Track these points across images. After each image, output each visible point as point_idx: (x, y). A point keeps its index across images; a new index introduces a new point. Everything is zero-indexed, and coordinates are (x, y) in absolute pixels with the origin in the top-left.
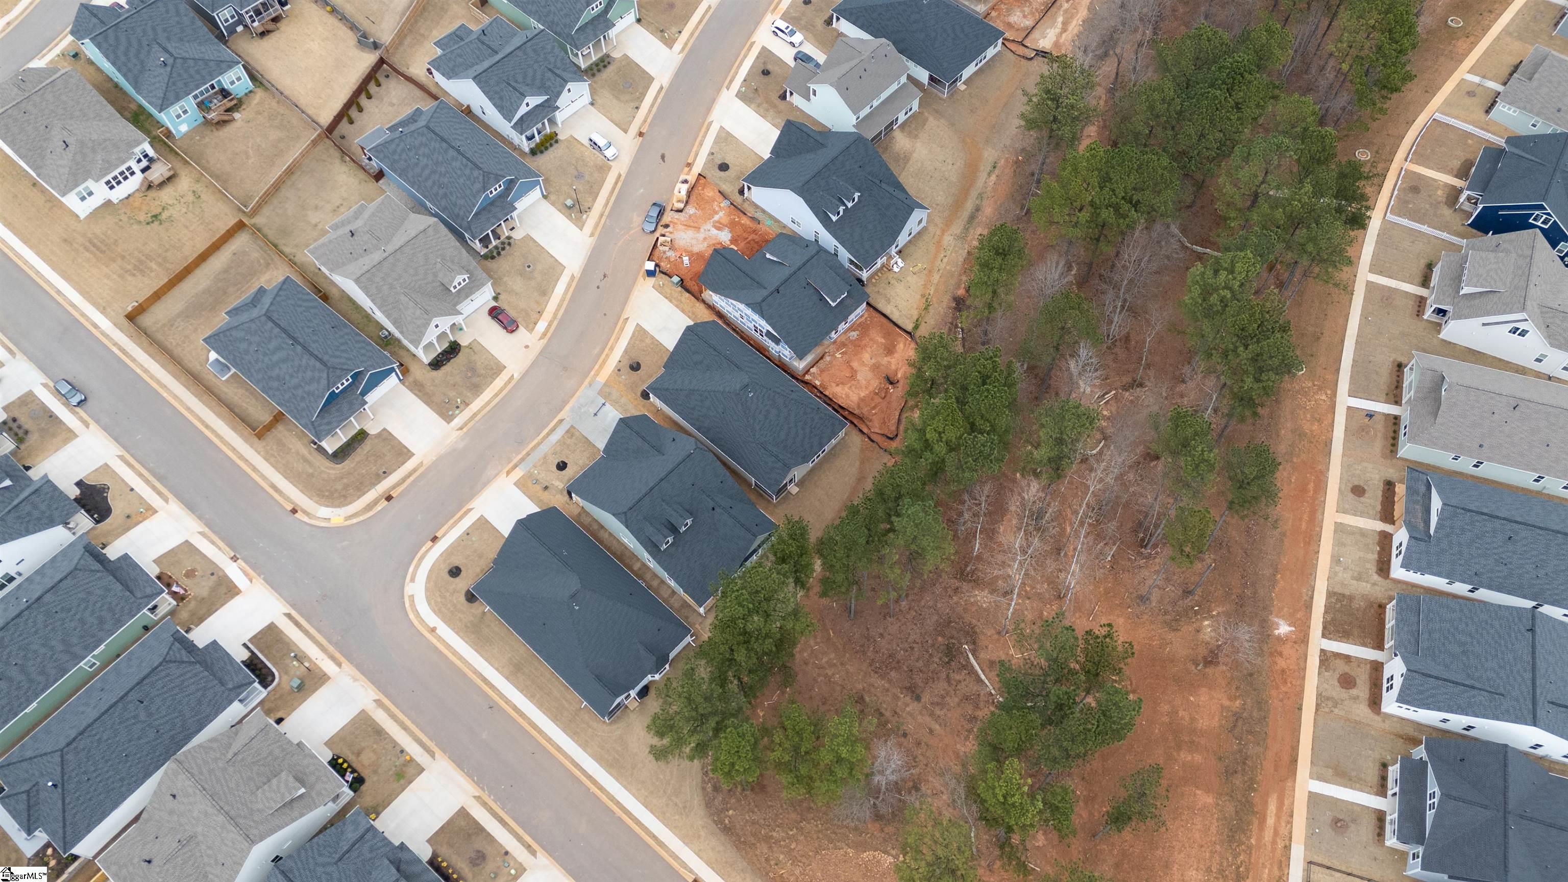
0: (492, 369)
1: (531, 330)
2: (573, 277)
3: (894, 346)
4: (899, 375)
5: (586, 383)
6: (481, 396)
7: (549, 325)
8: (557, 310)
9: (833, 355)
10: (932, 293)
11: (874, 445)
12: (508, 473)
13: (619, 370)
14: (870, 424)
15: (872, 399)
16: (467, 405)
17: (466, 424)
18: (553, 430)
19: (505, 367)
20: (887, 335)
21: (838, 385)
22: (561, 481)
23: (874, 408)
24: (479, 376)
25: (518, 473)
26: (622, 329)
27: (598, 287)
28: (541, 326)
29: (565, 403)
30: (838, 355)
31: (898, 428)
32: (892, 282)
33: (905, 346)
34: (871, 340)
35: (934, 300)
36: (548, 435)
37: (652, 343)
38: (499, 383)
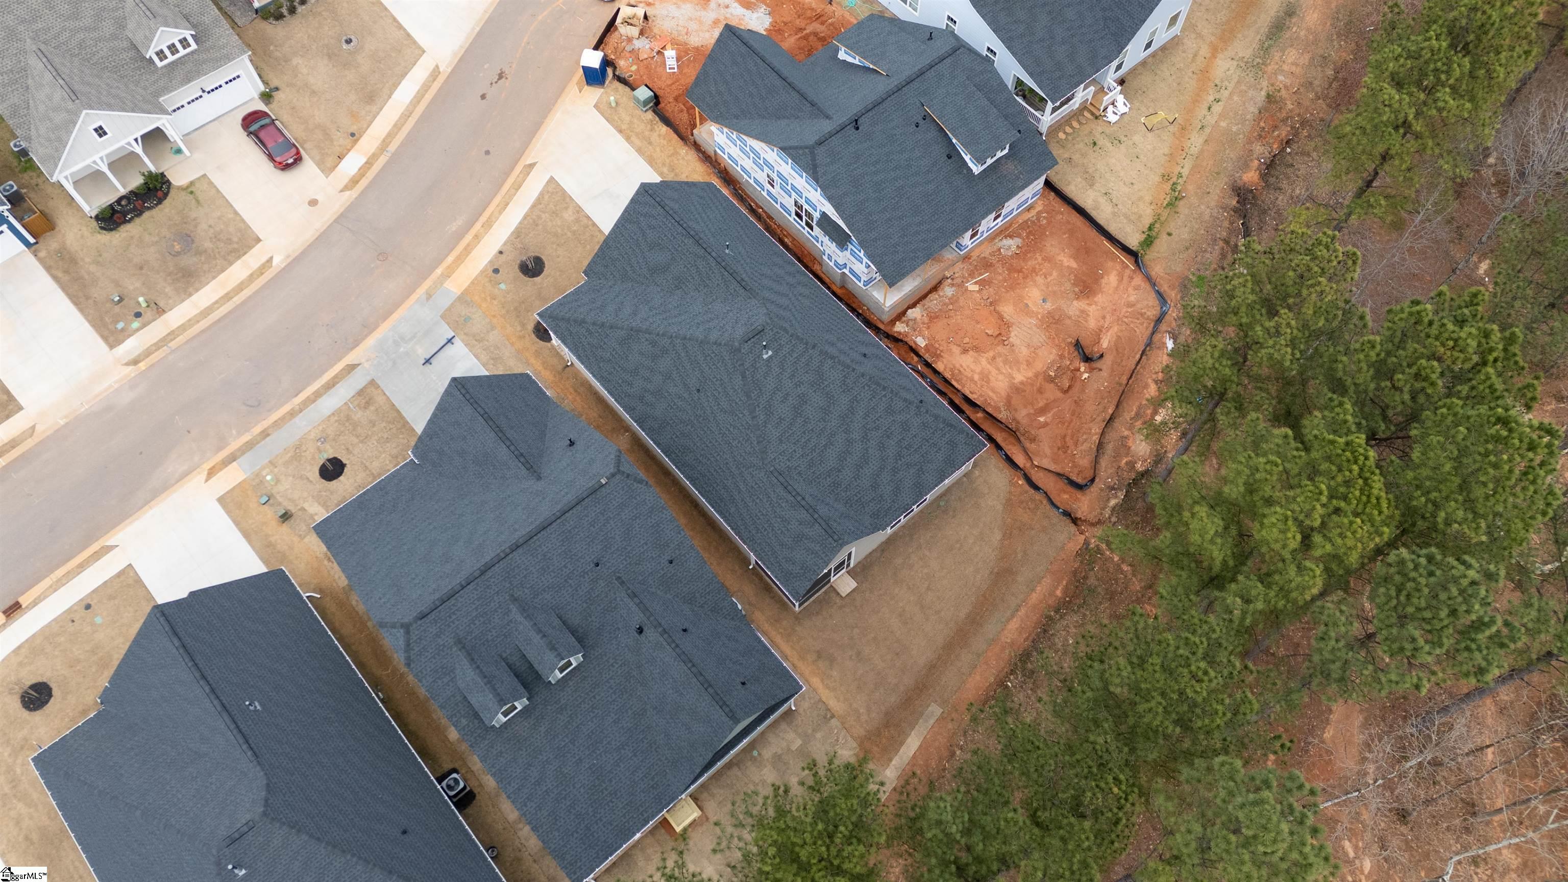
0: (229, 241)
1: (327, 170)
2: (436, 73)
3: (1097, 279)
4: (1105, 344)
5: (421, 291)
6: (194, 297)
7: (369, 164)
8: (390, 136)
9: (961, 285)
10: (1185, 172)
11: (1038, 496)
12: (211, 473)
13: (496, 271)
14: (1031, 447)
15: (1040, 391)
16: (161, 311)
17: (148, 353)
18: (330, 386)
19: (258, 240)
20: (1083, 252)
21: (965, 351)
22: (325, 506)
23: (1043, 411)
24: (199, 253)
25: (233, 476)
26: (517, 186)
27: (483, 97)
28: (352, 163)
29: (369, 328)
30: (972, 287)
31: (1096, 461)
32: (1099, 143)
33: (1121, 280)
34: (1047, 259)
35: (1191, 187)
36: (318, 395)
37: (577, 221)
38: (238, 272)
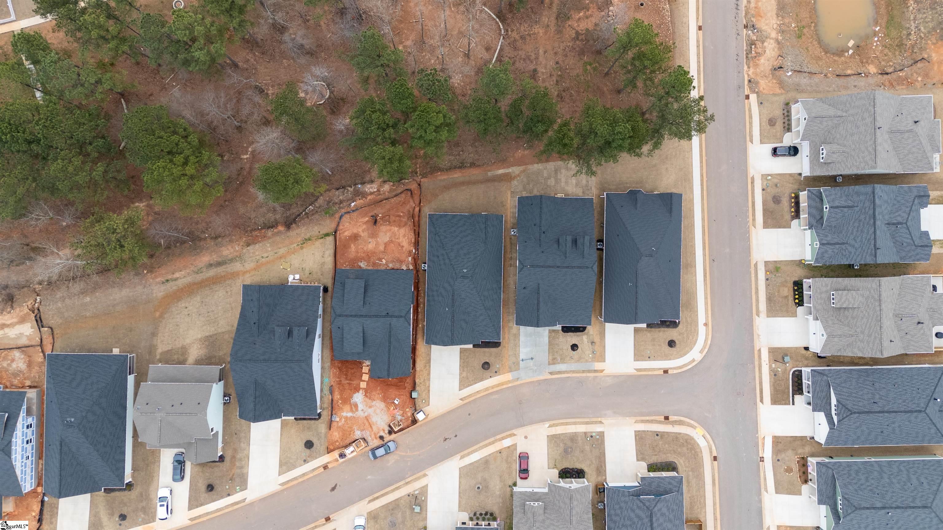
0: (555, 442)
1: (515, 446)
2: (462, 457)
3: (350, 237)
4: (367, 219)
5: (519, 383)
6: (574, 431)
7: (503, 438)
8: (490, 444)
9: (386, 264)
10: (295, 245)
11: (422, 198)
12: (602, 371)
13: (496, 372)
14: (411, 210)
15: (395, 221)
16: (585, 433)
17: (596, 423)
18: (560, 372)
19: (548, 436)
20: (346, 246)
21: (403, 247)
22: (582, 339)
23: (399, 216)
24: (565, 444)
25: (598, 366)
26: (470, 396)
27: (456, 436)
28: (507, 443)
29: (539, 382)
30: (384, 261)
31: (401, 193)
32: (309, 273)
33: (345, 231)
34: (357, 252)
35: (299, 239)
36: (564, 372)
37: (463, 371)
38: (559, 430)
